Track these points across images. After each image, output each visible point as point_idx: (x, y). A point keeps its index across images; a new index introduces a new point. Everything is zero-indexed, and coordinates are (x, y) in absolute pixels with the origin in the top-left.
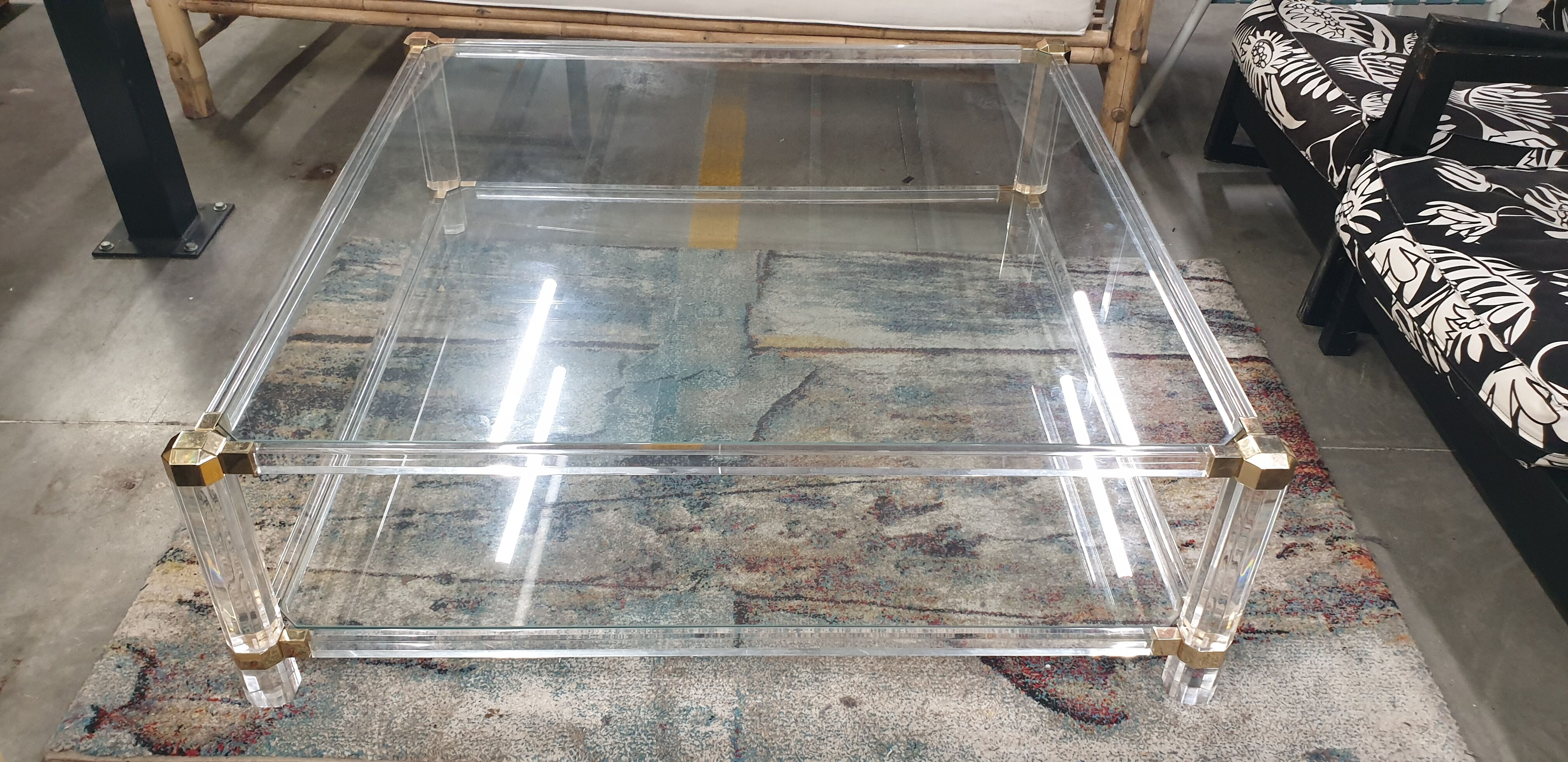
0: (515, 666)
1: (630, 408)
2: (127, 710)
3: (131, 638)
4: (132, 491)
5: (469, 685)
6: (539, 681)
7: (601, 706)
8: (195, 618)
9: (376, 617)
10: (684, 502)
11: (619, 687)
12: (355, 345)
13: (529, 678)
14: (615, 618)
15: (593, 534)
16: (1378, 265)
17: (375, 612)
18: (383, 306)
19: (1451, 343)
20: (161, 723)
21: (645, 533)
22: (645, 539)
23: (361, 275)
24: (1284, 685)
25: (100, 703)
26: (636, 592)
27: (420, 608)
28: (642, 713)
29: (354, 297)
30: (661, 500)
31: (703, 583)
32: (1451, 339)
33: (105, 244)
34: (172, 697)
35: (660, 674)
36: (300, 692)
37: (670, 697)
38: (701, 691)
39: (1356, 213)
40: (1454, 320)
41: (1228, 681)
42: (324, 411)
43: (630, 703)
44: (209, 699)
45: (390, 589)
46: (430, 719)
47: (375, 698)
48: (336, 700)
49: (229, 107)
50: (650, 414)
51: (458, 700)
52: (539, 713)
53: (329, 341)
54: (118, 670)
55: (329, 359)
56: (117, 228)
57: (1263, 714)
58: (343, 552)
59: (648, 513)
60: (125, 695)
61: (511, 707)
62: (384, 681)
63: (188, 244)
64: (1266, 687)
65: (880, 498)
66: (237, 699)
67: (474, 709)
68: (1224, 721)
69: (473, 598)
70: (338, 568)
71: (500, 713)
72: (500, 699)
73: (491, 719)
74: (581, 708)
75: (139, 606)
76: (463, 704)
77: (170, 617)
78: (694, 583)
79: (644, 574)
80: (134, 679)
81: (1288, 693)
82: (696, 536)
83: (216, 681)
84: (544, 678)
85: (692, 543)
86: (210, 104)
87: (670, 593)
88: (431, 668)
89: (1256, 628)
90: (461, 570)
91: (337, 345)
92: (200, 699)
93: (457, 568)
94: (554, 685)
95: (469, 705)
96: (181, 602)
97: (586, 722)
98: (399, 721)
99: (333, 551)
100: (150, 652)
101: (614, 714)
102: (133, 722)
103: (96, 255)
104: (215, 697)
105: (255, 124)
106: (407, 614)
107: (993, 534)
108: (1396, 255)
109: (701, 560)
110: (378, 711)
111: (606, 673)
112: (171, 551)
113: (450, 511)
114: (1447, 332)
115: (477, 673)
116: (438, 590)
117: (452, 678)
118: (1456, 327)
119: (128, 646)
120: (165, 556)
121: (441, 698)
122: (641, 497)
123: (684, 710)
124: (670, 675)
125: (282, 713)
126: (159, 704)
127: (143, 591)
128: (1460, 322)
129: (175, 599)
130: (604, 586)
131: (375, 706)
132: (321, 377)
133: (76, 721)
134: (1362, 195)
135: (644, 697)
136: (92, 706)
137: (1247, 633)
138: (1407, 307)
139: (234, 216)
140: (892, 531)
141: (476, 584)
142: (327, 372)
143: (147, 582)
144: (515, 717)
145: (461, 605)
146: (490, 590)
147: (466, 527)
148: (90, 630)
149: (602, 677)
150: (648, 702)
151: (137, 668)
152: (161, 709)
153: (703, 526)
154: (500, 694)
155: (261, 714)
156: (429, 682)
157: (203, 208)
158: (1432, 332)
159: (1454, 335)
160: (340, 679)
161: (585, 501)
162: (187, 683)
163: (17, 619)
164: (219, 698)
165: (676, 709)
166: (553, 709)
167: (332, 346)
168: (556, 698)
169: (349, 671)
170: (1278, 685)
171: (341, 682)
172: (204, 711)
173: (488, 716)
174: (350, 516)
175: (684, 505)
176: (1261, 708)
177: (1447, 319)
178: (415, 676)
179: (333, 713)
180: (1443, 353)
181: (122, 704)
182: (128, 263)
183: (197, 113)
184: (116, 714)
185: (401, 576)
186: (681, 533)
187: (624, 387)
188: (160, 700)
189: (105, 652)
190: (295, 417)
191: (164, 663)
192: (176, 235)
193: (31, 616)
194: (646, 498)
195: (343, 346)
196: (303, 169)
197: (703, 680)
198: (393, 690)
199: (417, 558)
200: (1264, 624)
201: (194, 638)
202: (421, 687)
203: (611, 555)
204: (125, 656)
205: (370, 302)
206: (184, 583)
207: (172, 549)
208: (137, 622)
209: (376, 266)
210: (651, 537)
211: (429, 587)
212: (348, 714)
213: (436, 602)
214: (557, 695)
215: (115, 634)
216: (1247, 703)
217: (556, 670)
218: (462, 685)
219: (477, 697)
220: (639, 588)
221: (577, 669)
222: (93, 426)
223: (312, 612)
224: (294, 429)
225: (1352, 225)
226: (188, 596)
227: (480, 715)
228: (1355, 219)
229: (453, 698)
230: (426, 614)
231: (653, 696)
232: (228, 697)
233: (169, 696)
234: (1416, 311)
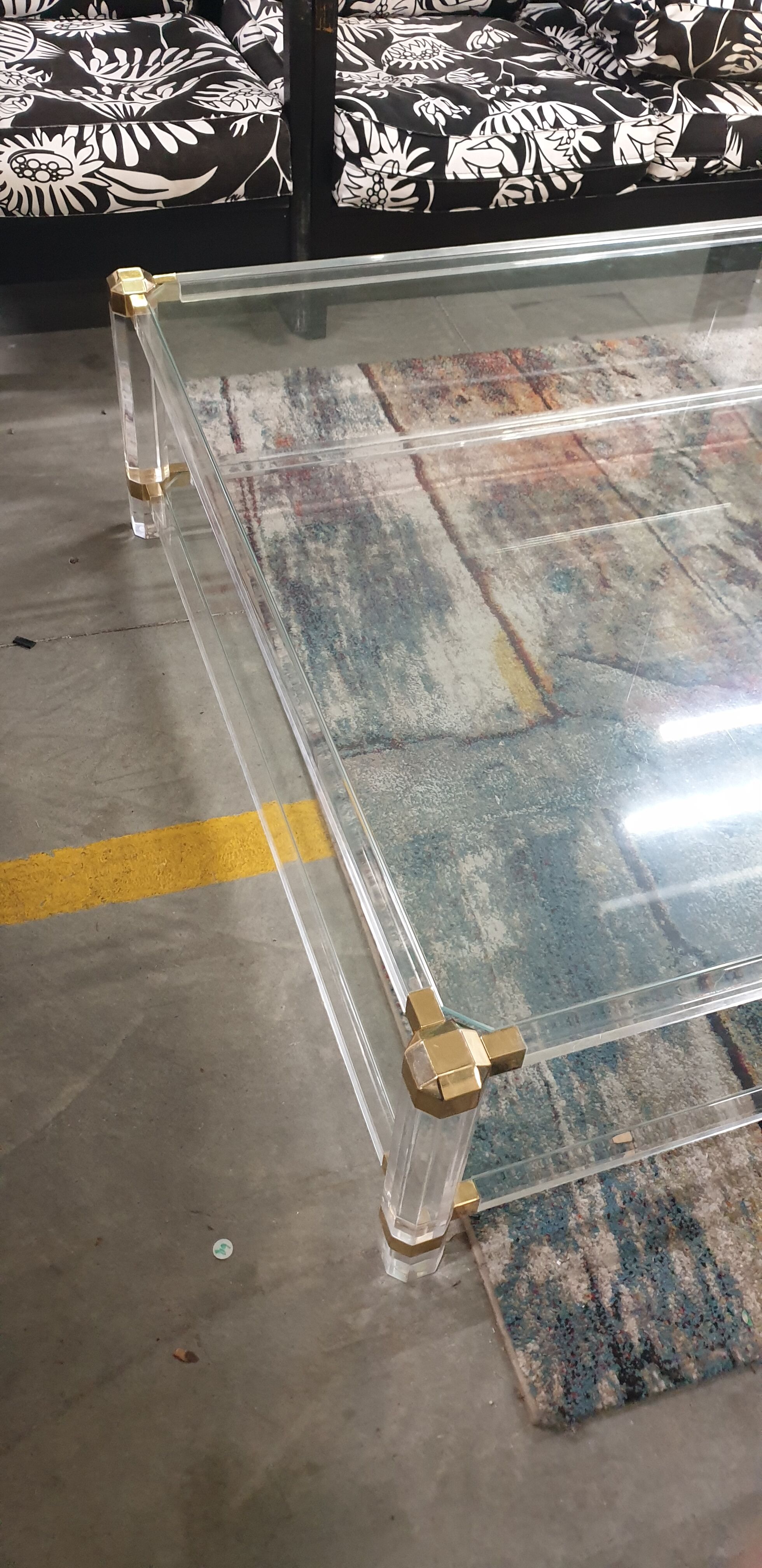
16: (466, 175)
19: (574, 159)
32: (570, 156)
39: (405, 162)
40: (560, 145)
108: (471, 157)
114: (565, 155)
118: (566, 146)
128: (564, 141)
134: (393, 148)
138: (519, 174)
158: (553, 167)
159: (571, 152)
177: (556, 149)
180: (575, 169)
225: (412, 173)
228: (410, 168)
234: (528, 169)
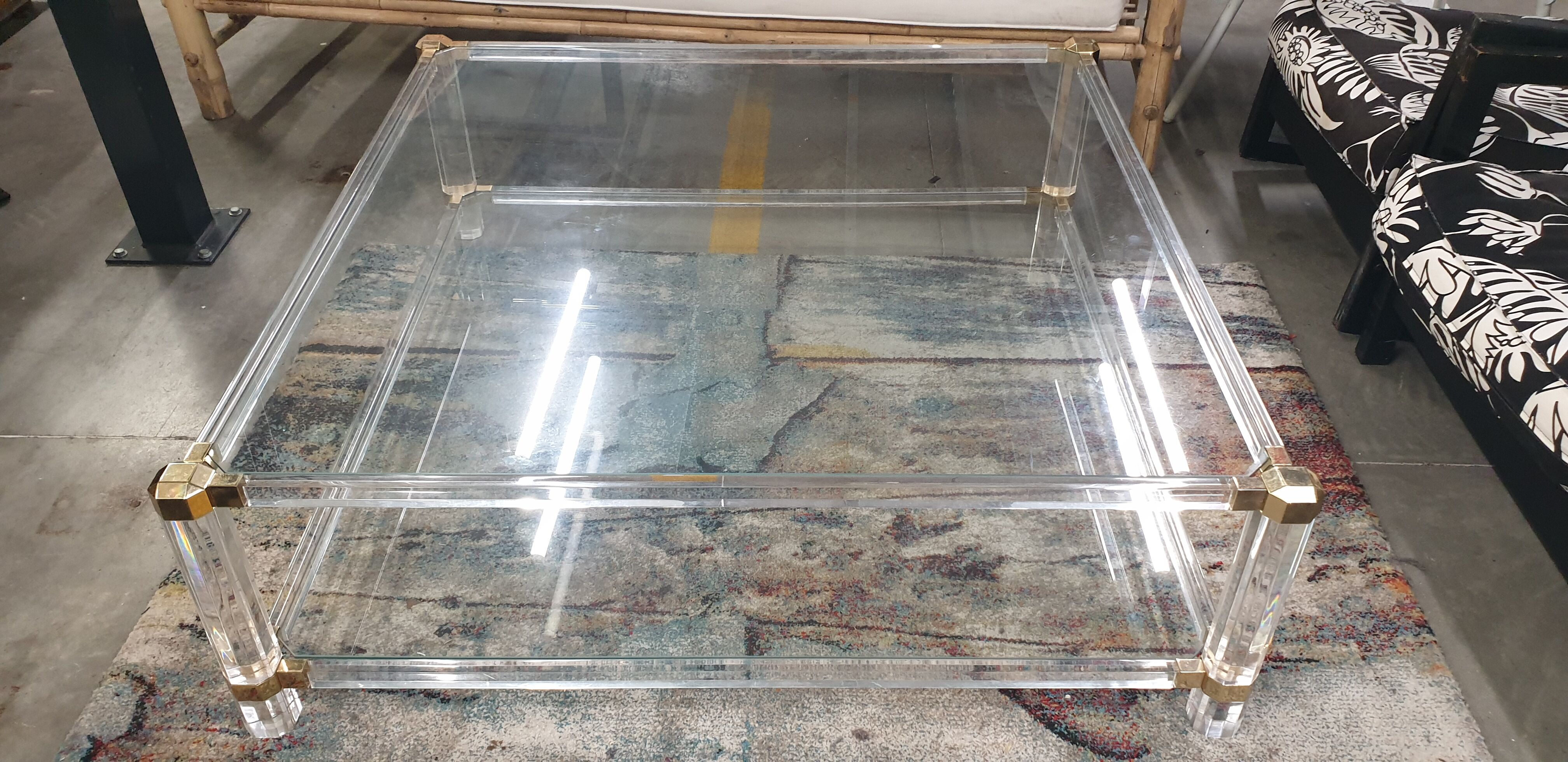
0: (519, 695)
1: (644, 422)
2: (123, 741)
3: (130, 665)
4: (137, 509)
5: (472, 715)
6: (543, 712)
7: (606, 738)
8: (196, 644)
9: (379, 642)
10: (696, 521)
11: (625, 717)
12: (367, 356)
13: (533, 708)
14: (623, 645)
15: (603, 556)
16: (1415, 276)
17: (378, 637)
18: (396, 315)
19: (1491, 360)
20: (158, 754)
21: (656, 554)
22: (655, 560)
23: (375, 283)
24: (1313, 717)
25: (97, 733)
26: (645, 617)
27: (425, 632)
28: (648, 746)
29: (368, 306)
30: (674, 519)
31: (714, 607)
32: (1491, 356)
33: (119, 251)
34: (170, 727)
35: (667, 705)
36: (301, 722)
37: (677, 729)
38: (709, 723)
39: (1393, 221)
40: (1495, 337)
41: (1254, 713)
42: (333, 425)
43: (635, 735)
44: (207, 729)
45: (394, 613)
46: (432, 751)
47: (376, 728)
48: (336, 730)
49: (247, 108)
50: (664, 428)
51: (460, 731)
52: (542, 745)
53: (340, 352)
54: (116, 698)
55: (340, 370)
56: (131, 233)
57: (1291, 749)
58: (348, 574)
59: (659, 533)
60: (123, 724)
61: (514, 738)
62: (386, 711)
63: (202, 251)
64: (1294, 719)
65: (898, 517)
66: (236, 729)
67: (476, 741)
68: (1250, 756)
69: (479, 622)
70: (343, 591)
71: (503, 745)
72: (503, 730)
73: (493, 751)
74: (585, 740)
75: (140, 631)
76: (465, 736)
77: (170, 642)
78: (705, 607)
79: (654, 599)
80: (132, 708)
81: (1317, 726)
82: (708, 558)
83: (215, 710)
84: (548, 708)
85: (703, 565)
86: (228, 105)
87: (680, 618)
88: (434, 697)
89: (1285, 656)
90: (466, 593)
91: (349, 356)
92: (198, 729)
93: (464, 591)
94: (558, 715)
95: (472, 737)
96: (182, 626)
97: (591, 755)
98: (400, 753)
99: (338, 573)
100: (149, 679)
101: (619, 747)
102: (129, 754)
103: (109, 262)
104: (214, 727)
105: (273, 126)
106: (411, 639)
107: (1014, 556)
108: (1435, 266)
109: (712, 583)
110: (379, 742)
111: (612, 703)
112: (175, 573)
113: (457, 530)
114: (1487, 350)
115: (480, 703)
116: (443, 614)
117: (455, 708)
118: (1497, 344)
119: (127, 673)
120: (168, 578)
121: (442, 729)
122: (653, 516)
123: (691, 743)
124: (678, 706)
125: (281, 745)
126: (156, 734)
127: (144, 615)
128: (1501, 339)
129: (177, 623)
130: (612, 610)
131: (376, 737)
132: (332, 390)
133: (72, 753)
134: (1400, 202)
135: (651, 729)
136: (89, 737)
137: (1275, 661)
138: (1445, 321)
139: (250, 220)
140: (910, 552)
141: (481, 609)
142: (338, 385)
143: (149, 605)
144: (518, 750)
145: (466, 631)
146: (497, 615)
147: (473, 547)
148: (90, 656)
149: (607, 708)
150: (655, 734)
151: (136, 697)
152: (159, 740)
153: (716, 546)
154: (503, 725)
155: (260, 744)
156: (432, 712)
157: (219, 213)
158: (1471, 349)
159: (1494, 353)
160: (341, 708)
161: (596, 521)
162: (186, 711)
163: (17, 644)
164: (218, 728)
165: (683, 742)
166: (556, 741)
167: (344, 357)
168: (560, 729)
169: (351, 699)
170: (1306, 717)
171: (342, 711)
172: (202, 742)
173: (490, 748)
174: (357, 536)
175: (697, 525)
176: (1289, 743)
177: (1488, 336)
178: (417, 705)
179: (333, 745)
180: (1483, 372)
181: (119, 734)
182: (142, 270)
183: (216, 114)
184: (112, 745)
185: (406, 600)
186: (692, 554)
187: (638, 400)
188: (157, 731)
189: (104, 678)
190: (304, 432)
191: (163, 691)
192: (190, 241)
193: (31, 640)
194: (657, 518)
195: (356, 358)
196: (320, 172)
197: (712, 710)
198: (394, 720)
199: (423, 580)
200: (1293, 652)
201: (195, 664)
202: (423, 717)
203: (620, 578)
204: (123, 683)
205: (383, 311)
206: (186, 606)
207: (175, 570)
208: (138, 647)
209: (391, 273)
210: (662, 558)
211: (434, 611)
212: (348, 745)
213: (441, 627)
214: (561, 726)
215: (115, 660)
216: (1274, 736)
217: (561, 700)
218: (465, 715)
219: (480, 727)
220: (648, 613)
221: (583, 699)
222: (101, 441)
223: (315, 637)
224: (303, 445)
225: (1389, 233)
226: (190, 620)
227: (482, 747)
228: (1393, 228)
229: (455, 729)
230: (430, 639)
231: (660, 728)
232: (227, 726)
233: (166, 725)
234: (1455, 326)
